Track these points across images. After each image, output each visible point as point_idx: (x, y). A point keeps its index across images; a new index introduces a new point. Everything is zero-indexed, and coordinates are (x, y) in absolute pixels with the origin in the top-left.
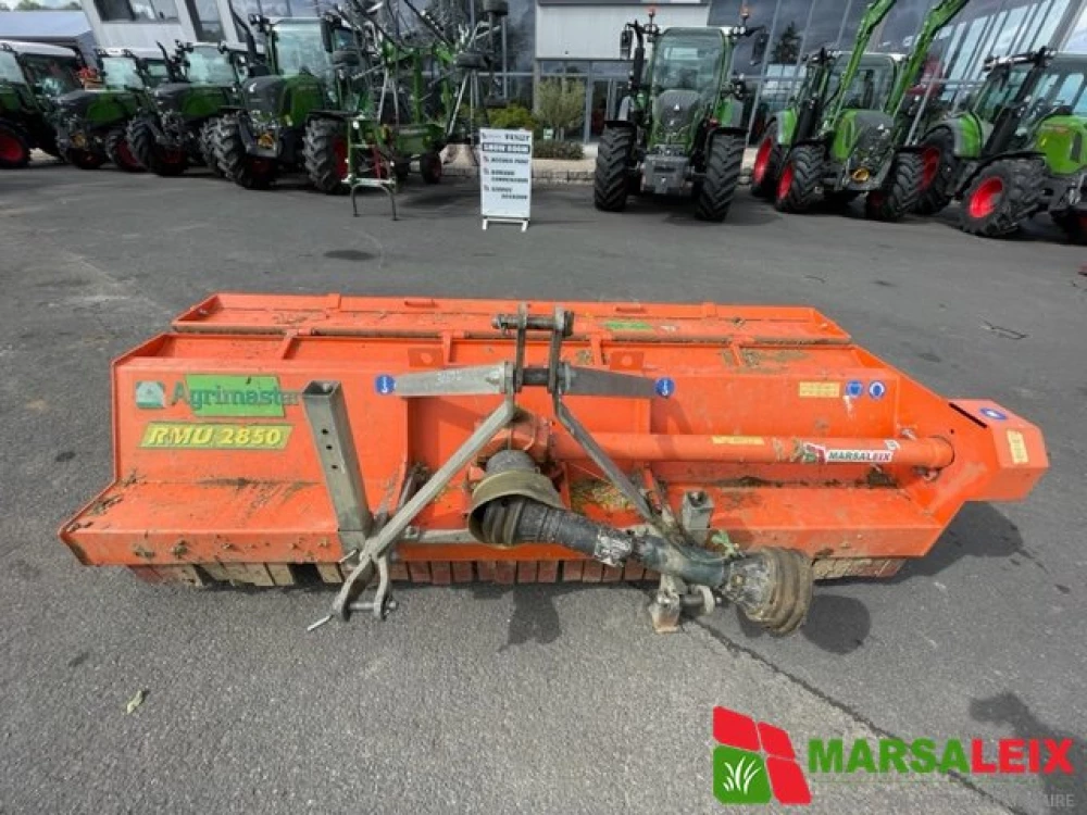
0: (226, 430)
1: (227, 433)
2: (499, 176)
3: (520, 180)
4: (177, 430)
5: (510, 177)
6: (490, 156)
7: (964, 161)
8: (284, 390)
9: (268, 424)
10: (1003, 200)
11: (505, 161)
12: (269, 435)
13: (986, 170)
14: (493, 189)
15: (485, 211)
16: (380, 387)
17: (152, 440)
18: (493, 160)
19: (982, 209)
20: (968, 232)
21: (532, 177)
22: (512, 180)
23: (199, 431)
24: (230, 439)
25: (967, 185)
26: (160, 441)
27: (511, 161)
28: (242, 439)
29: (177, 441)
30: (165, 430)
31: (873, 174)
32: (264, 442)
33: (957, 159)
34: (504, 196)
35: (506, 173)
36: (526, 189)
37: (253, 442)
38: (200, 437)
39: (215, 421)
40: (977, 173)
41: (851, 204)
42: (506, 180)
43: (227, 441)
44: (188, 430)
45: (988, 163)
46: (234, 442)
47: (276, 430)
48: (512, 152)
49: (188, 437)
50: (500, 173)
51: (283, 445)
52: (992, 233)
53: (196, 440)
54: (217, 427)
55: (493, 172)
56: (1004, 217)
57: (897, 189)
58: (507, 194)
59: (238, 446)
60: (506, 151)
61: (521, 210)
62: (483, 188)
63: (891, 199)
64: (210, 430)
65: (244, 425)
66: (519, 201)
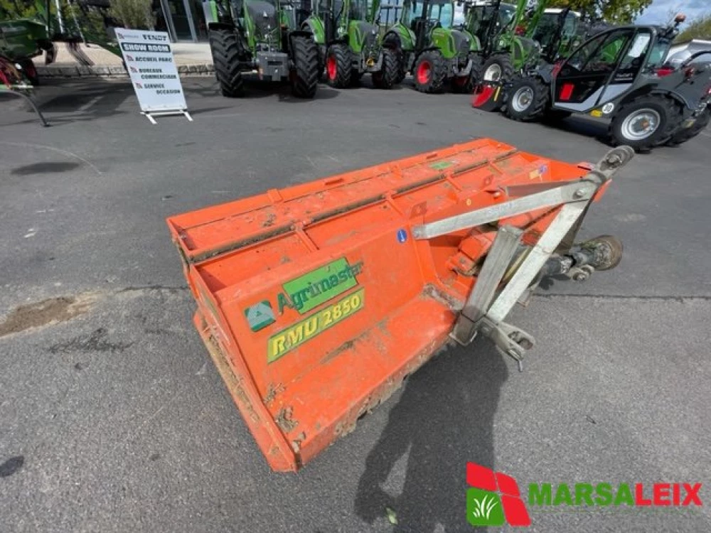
0: (325, 314)
1: (327, 315)
2: (148, 74)
3: (169, 77)
4: (291, 333)
5: (160, 74)
6: (134, 55)
7: (408, 52)
8: (351, 265)
9: (349, 295)
10: (432, 73)
11: (149, 59)
12: (352, 303)
13: (420, 57)
14: (146, 86)
15: (144, 107)
16: (400, 239)
17: (275, 352)
18: (137, 59)
19: (423, 78)
20: (421, 91)
21: (179, 73)
22: (161, 77)
23: (307, 324)
24: (330, 319)
25: (414, 65)
26: (282, 349)
27: (155, 59)
28: (337, 315)
29: (295, 342)
30: (283, 338)
31: (376, 61)
32: (351, 309)
33: (404, 51)
34: (158, 92)
35: (154, 71)
36: (176, 84)
37: (345, 312)
38: (310, 329)
39: (315, 310)
40: (416, 59)
41: (361, 80)
42: (155, 77)
43: (328, 321)
44: (299, 329)
45: (420, 54)
46: (333, 320)
47: (356, 297)
48: (154, 51)
49: (301, 334)
50: (148, 70)
51: (362, 305)
52: (431, 91)
53: (308, 333)
54: (319, 314)
55: (140, 70)
56: (434, 82)
57: (387, 69)
58: (160, 89)
59: (337, 321)
60: (148, 50)
61: (178, 103)
62: (135, 86)
63: (386, 76)
64: (315, 320)
65: (336, 303)
66: (173, 95)
